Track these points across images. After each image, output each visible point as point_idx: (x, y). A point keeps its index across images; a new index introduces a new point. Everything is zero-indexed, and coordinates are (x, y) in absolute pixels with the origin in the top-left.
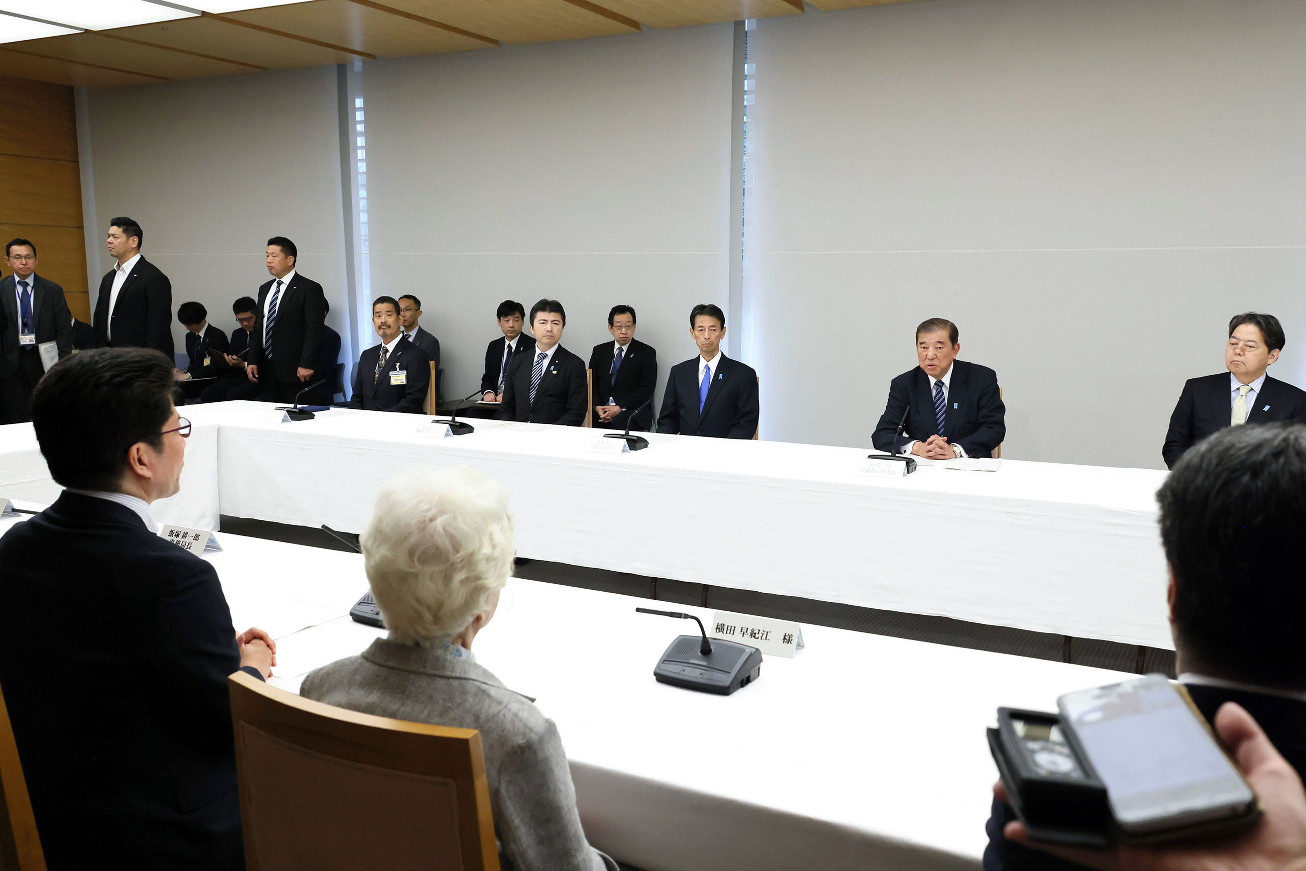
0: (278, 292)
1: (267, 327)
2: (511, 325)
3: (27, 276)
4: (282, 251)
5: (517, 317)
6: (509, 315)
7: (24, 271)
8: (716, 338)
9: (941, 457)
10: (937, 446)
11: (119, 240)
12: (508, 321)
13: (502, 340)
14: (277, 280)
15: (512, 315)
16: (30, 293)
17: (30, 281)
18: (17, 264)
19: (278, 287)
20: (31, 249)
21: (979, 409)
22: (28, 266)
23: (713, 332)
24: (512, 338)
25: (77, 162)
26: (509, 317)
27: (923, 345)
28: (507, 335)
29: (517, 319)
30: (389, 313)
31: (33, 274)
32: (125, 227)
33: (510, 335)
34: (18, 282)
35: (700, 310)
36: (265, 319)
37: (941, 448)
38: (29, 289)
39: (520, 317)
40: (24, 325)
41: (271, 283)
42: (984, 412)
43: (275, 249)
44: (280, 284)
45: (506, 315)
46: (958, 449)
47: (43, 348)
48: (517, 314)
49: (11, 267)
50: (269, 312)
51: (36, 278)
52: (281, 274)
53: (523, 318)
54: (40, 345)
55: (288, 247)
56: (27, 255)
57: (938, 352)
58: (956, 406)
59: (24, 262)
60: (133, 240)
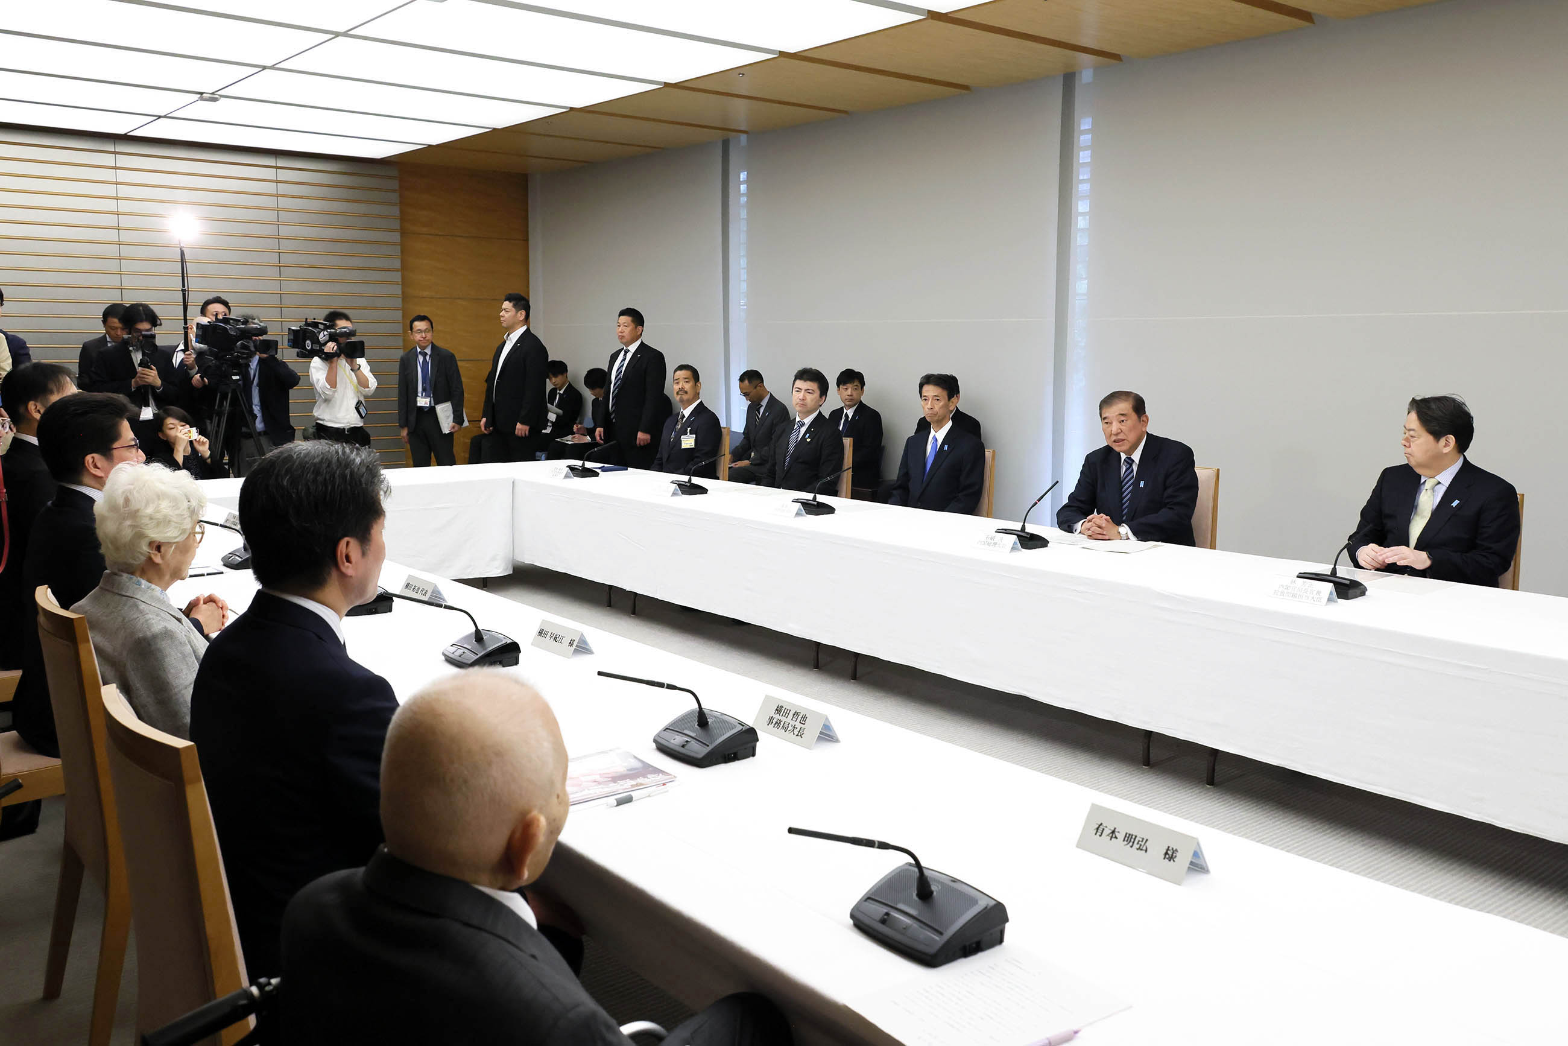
0: (624, 360)
1: (613, 393)
2: (849, 394)
3: (425, 348)
4: (633, 321)
5: (857, 385)
6: (847, 383)
7: (424, 343)
8: (940, 408)
9: (1100, 537)
10: (1094, 525)
11: (510, 314)
12: (846, 389)
13: (842, 409)
14: (625, 348)
15: (851, 383)
16: (428, 360)
17: (428, 351)
18: (418, 337)
19: (625, 355)
20: (429, 323)
21: (1165, 488)
22: (427, 339)
23: (936, 402)
24: (850, 407)
25: (527, 240)
26: (848, 385)
27: (1106, 421)
28: (845, 405)
29: (856, 387)
30: (687, 380)
31: (430, 345)
32: (515, 302)
33: (848, 403)
34: (420, 352)
35: (928, 380)
36: (612, 385)
37: (1100, 527)
38: (428, 358)
39: (859, 385)
40: (424, 390)
41: (620, 351)
42: (1169, 491)
43: (624, 319)
44: (626, 352)
45: (845, 383)
46: (1124, 529)
47: (439, 408)
48: (857, 383)
49: (414, 340)
50: (616, 378)
51: (434, 347)
52: (628, 344)
53: (862, 388)
54: (436, 406)
55: (637, 317)
56: (426, 329)
57: (1122, 426)
58: (1142, 484)
59: (424, 336)
60: (521, 314)
